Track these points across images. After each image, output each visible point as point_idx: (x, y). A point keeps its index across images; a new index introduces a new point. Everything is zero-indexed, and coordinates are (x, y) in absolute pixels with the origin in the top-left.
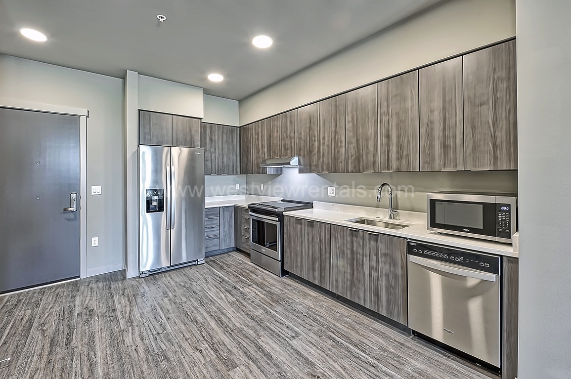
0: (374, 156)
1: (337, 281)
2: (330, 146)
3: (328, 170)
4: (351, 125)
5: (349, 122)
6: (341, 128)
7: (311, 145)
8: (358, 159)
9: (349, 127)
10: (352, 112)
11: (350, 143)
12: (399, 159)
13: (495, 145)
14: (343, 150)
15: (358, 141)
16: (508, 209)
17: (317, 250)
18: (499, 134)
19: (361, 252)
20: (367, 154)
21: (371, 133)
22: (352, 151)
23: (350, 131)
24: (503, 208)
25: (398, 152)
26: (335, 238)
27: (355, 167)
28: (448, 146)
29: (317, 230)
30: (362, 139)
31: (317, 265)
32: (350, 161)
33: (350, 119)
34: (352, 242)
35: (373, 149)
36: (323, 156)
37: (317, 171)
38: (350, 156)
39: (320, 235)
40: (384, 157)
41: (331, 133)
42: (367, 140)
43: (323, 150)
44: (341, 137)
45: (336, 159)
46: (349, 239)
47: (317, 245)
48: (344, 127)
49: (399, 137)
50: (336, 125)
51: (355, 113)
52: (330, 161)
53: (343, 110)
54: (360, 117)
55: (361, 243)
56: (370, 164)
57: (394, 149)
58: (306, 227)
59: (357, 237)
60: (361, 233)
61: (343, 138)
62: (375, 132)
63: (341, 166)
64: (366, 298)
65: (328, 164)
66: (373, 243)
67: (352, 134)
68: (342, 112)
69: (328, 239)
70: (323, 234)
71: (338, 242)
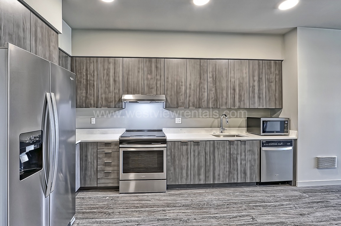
0: (226, 99)
1: (219, 175)
2: (196, 91)
3: (193, 106)
4: (211, 79)
5: (210, 77)
6: (204, 80)
7: (178, 88)
8: (216, 100)
9: (210, 81)
10: (212, 72)
11: (211, 90)
12: (239, 102)
13: (275, 99)
14: (206, 94)
15: (216, 90)
16: (287, 122)
17: (203, 160)
18: (276, 95)
19: (236, 153)
20: (222, 98)
21: (225, 87)
22: (212, 95)
23: (211, 83)
24: (286, 122)
25: (239, 98)
26: (218, 149)
27: (214, 105)
28: (260, 97)
29: (203, 147)
30: (219, 88)
31: (203, 170)
32: (210, 102)
33: (211, 76)
34: (230, 149)
35: (225, 96)
36: (190, 96)
37: (183, 106)
38: (211, 98)
39: (205, 149)
40: (232, 100)
41: (196, 82)
42: (222, 90)
43: (190, 92)
44: (204, 86)
45: (200, 99)
46: (228, 147)
47: (203, 157)
48: (206, 79)
49: (240, 90)
50: (201, 78)
51: (214, 73)
52: (196, 101)
53: (205, 69)
54: (217, 76)
55: (236, 148)
56: (224, 103)
57: (237, 97)
58: (192, 147)
59: (233, 145)
60: (236, 142)
61: (206, 87)
62: (227, 86)
63: (204, 104)
64: (238, 177)
65: (194, 102)
66: (243, 146)
67: (212, 85)
68: (205, 71)
69: (212, 150)
70: (208, 149)
71: (220, 151)
